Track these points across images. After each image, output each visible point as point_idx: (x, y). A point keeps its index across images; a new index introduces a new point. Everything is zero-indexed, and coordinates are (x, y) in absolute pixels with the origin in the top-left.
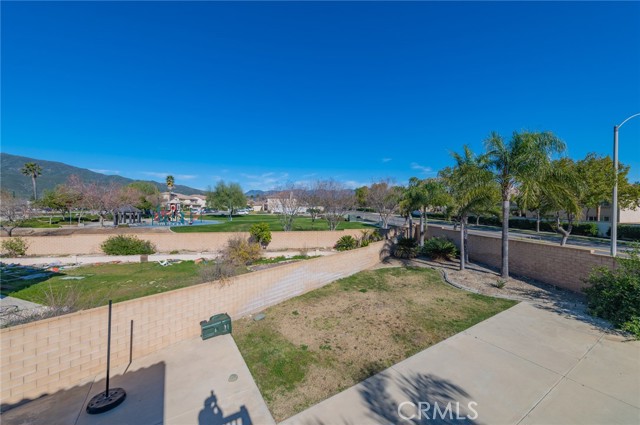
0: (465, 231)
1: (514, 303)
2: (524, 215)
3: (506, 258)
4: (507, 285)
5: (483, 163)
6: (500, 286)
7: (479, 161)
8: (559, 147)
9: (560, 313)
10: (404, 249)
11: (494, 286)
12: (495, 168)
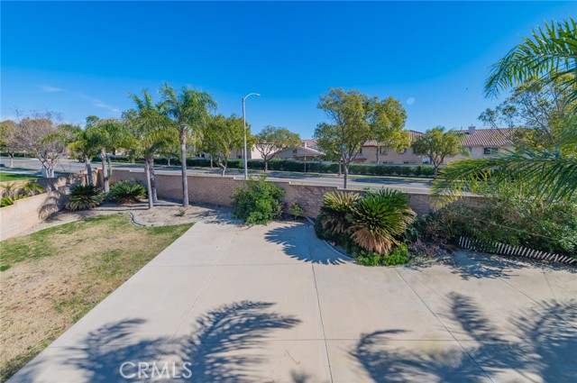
0: (150, 172)
1: (191, 224)
2: (203, 156)
3: (186, 191)
4: (187, 212)
5: (162, 110)
6: (181, 215)
7: (159, 108)
8: (214, 105)
9: (219, 223)
10: (81, 199)
11: (177, 216)
12: (172, 115)
